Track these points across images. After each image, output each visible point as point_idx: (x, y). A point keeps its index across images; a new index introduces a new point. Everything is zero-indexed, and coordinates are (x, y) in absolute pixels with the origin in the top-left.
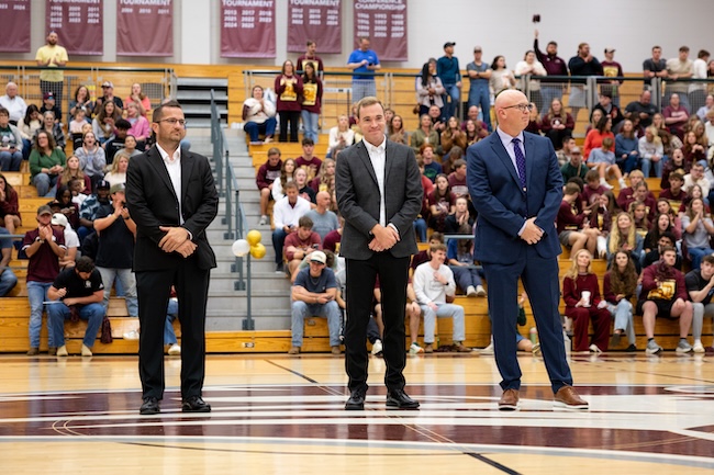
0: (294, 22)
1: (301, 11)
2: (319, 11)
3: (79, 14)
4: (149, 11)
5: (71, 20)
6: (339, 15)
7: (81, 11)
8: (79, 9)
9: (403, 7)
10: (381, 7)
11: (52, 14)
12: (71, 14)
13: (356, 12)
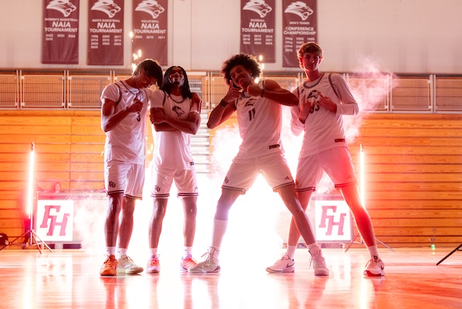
0: (245, 43)
1: (249, 36)
2: (260, 36)
3: (109, 40)
4: (152, 37)
5: (104, 44)
6: (274, 38)
7: (110, 38)
8: (109, 36)
9: (314, 33)
10: (300, 33)
11: (92, 40)
12: (103, 40)
13: (284, 36)
